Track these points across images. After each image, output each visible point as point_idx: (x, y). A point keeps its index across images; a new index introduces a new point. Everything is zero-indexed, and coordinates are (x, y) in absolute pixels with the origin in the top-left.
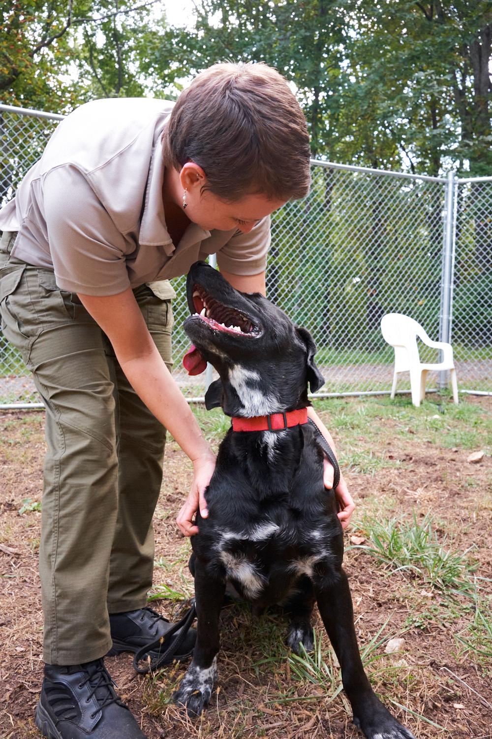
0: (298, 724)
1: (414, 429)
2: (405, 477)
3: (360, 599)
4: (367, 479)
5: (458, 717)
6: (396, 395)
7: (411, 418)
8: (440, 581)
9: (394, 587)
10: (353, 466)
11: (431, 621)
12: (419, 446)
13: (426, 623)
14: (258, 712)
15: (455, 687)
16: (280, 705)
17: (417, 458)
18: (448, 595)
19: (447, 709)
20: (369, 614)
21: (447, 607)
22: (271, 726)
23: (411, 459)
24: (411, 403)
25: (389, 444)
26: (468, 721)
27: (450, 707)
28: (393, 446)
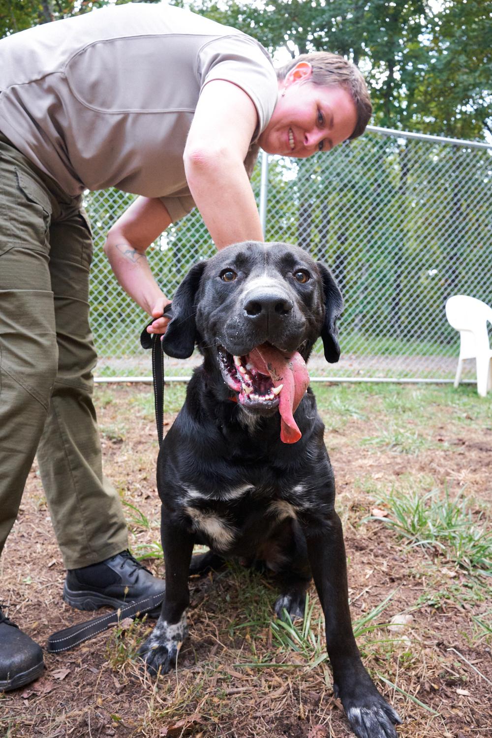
0: (267, 690)
1: (474, 417)
2: (452, 459)
3: (371, 572)
4: (409, 459)
5: (460, 704)
6: (461, 384)
7: (473, 406)
8: (467, 561)
9: (413, 563)
10: (395, 445)
11: (448, 601)
12: (475, 432)
13: (442, 602)
14: (225, 674)
15: (462, 671)
16: (252, 670)
17: (471, 443)
18: (475, 577)
19: (449, 694)
20: (378, 589)
21: (471, 588)
22: (235, 690)
23: (464, 443)
24: (476, 393)
25: (442, 428)
26: (472, 710)
27: (452, 692)
28: (446, 430)
